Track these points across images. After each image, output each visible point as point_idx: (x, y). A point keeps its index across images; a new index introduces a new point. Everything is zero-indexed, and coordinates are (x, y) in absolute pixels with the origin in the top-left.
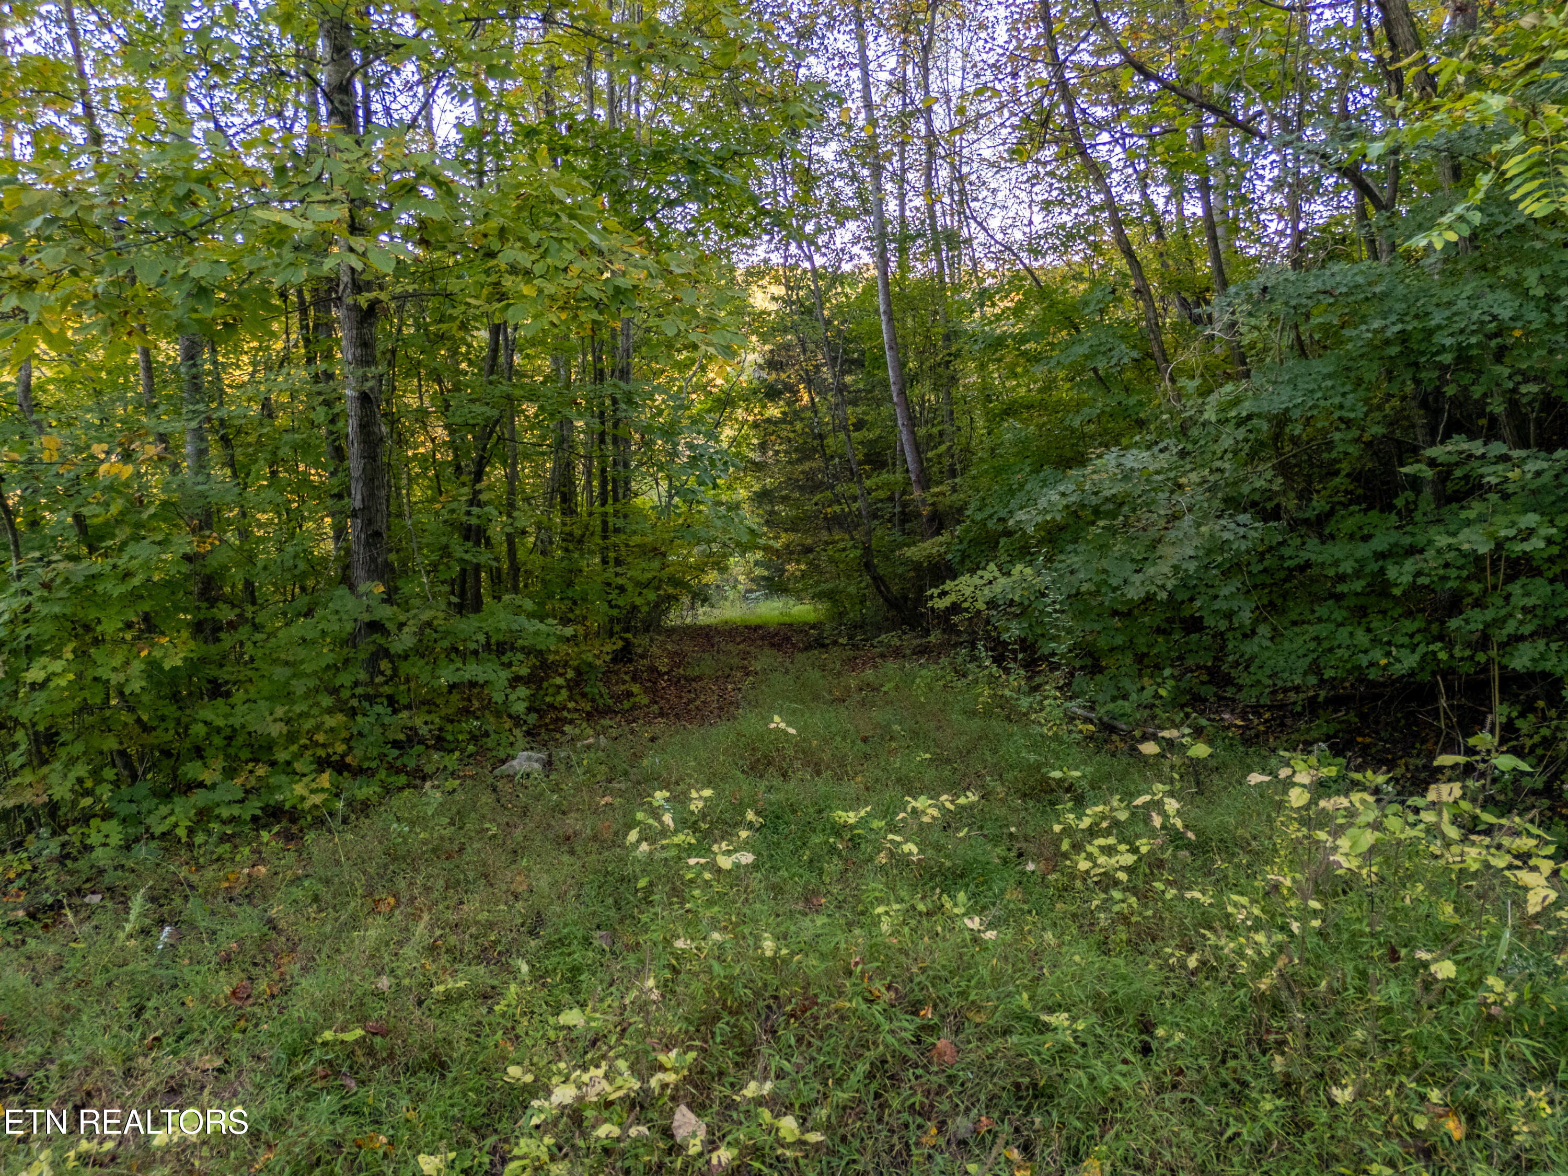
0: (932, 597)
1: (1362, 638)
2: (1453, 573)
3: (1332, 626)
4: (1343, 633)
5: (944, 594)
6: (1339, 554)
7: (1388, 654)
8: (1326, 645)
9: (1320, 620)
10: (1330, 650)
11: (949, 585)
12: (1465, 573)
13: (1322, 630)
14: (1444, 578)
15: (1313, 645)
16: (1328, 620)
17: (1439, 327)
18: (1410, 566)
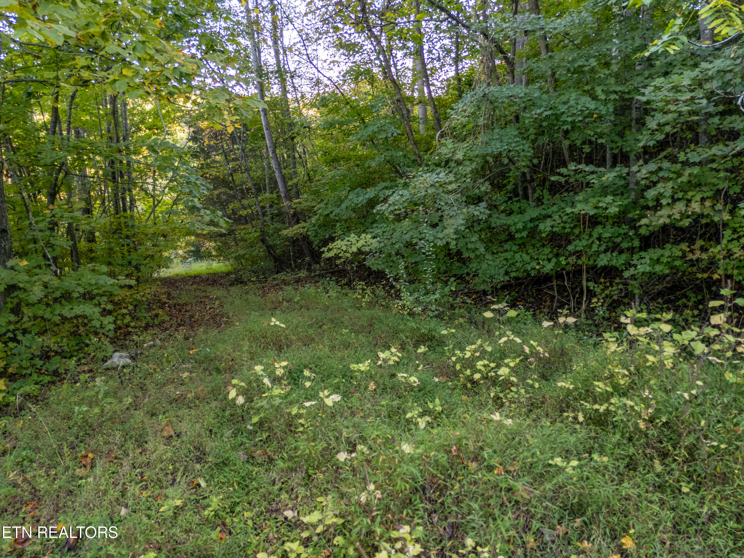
0: (323, 252)
1: (527, 258)
2: (567, 226)
3: (512, 253)
4: (517, 256)
5: (330, 250)
6: (516, 220)
7: (539, 264)
8: (510, 262)
9: (506, 251)
10: (513, 264)
11: (330, 246)
12: (572, 225)
13: (508, 255)
14: (564, 228)
15: (505, 262)
16: (511, 250)
17: (563, 113)
18: (549, 222)
